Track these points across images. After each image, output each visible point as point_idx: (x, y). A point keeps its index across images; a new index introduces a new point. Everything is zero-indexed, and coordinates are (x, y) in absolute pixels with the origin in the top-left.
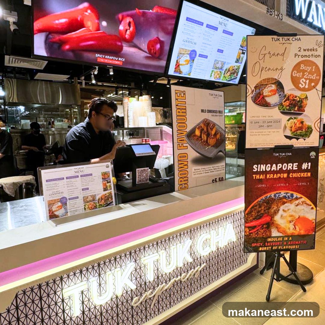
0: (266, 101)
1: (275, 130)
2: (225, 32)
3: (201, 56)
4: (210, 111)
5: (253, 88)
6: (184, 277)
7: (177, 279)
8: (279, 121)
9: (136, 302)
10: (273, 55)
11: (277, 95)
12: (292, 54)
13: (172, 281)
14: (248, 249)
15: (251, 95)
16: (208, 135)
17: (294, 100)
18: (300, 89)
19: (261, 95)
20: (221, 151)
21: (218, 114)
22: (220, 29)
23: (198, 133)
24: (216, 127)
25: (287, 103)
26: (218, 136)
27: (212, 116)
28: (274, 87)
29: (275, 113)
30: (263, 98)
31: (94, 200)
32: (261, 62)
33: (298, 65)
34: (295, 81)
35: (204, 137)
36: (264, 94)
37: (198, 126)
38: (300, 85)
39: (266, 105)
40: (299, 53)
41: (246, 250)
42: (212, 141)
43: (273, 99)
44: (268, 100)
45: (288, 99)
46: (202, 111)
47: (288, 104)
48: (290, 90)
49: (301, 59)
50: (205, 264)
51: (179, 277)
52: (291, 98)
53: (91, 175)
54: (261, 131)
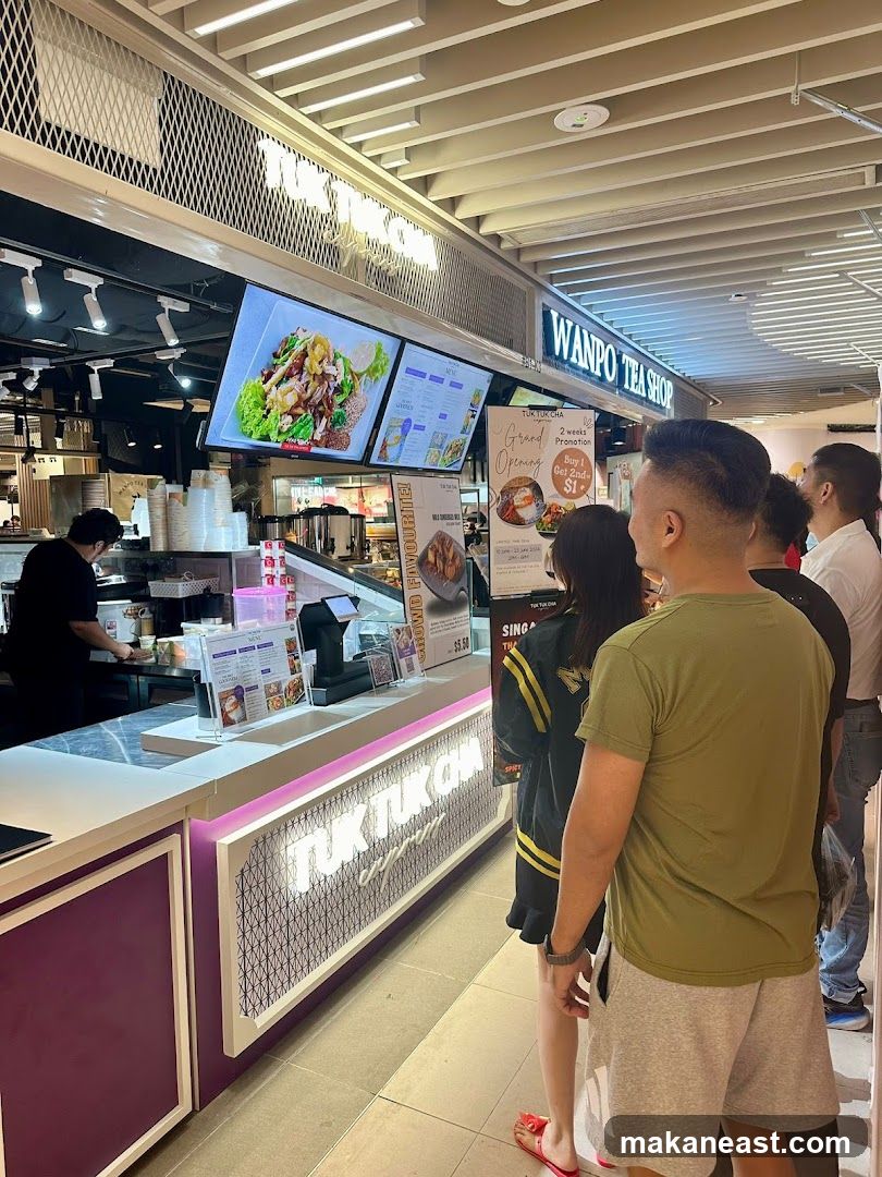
0: (518, 516)
1: (532, 564)
2: (453, 384)
3: (417, 427)
4: (444, 517)
5: (499, 494)
6: (419, 836)
7: (412, 840)
8: (538, 549)
9: (364, 877)
10: (526, 438)
11: (534, 505)
12: (552, 439)
13: (406, 842)
14: (499, 779)
15: (496, 506)
16: (445, 560)
17: (558, 513)
18: (565, 495)
19: (509, 504)
20: (462, 589)
21: (454, 521)
22: (447, 382)
23: (431, 557)
24: (454, 544)
25: (548, 518)
26: (457, 562)
27: (448, 524)
28: (528, 492)
29: (531, 535)
30: (514, 509)
31: (279, 692)
32: (509, 450)
33: (561, 456)
34: (558, 482)
35: (440, 563)
36: (515, 504)
37: (431, 546)
38: (565, 489)
39: (519, 522)
40: (561, 437)
41: (497, 782)
42: (450, 572)
43: (528, 513)
44: (522, 513)
45: (549, 512)
46: (435, 517)
47: (549, 520)
48: (552, 496)
49: (565, 447)
50: (444, 814)
51: (413, 837)
52: (553, 510)
53: (271, 644)
54: (513, 565)
